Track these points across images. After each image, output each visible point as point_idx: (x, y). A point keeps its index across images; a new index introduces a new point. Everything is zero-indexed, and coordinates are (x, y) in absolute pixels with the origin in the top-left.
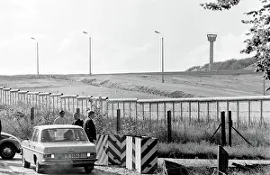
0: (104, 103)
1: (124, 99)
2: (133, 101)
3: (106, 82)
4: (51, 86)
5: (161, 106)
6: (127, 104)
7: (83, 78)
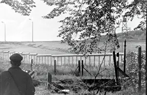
0: (36, 57)
1: (45, 55)
2: (50, 56)
3: (41, 45)
4: (11, 48)
5: (63, 58)
6: (47, 57)
7: (29, 44)
